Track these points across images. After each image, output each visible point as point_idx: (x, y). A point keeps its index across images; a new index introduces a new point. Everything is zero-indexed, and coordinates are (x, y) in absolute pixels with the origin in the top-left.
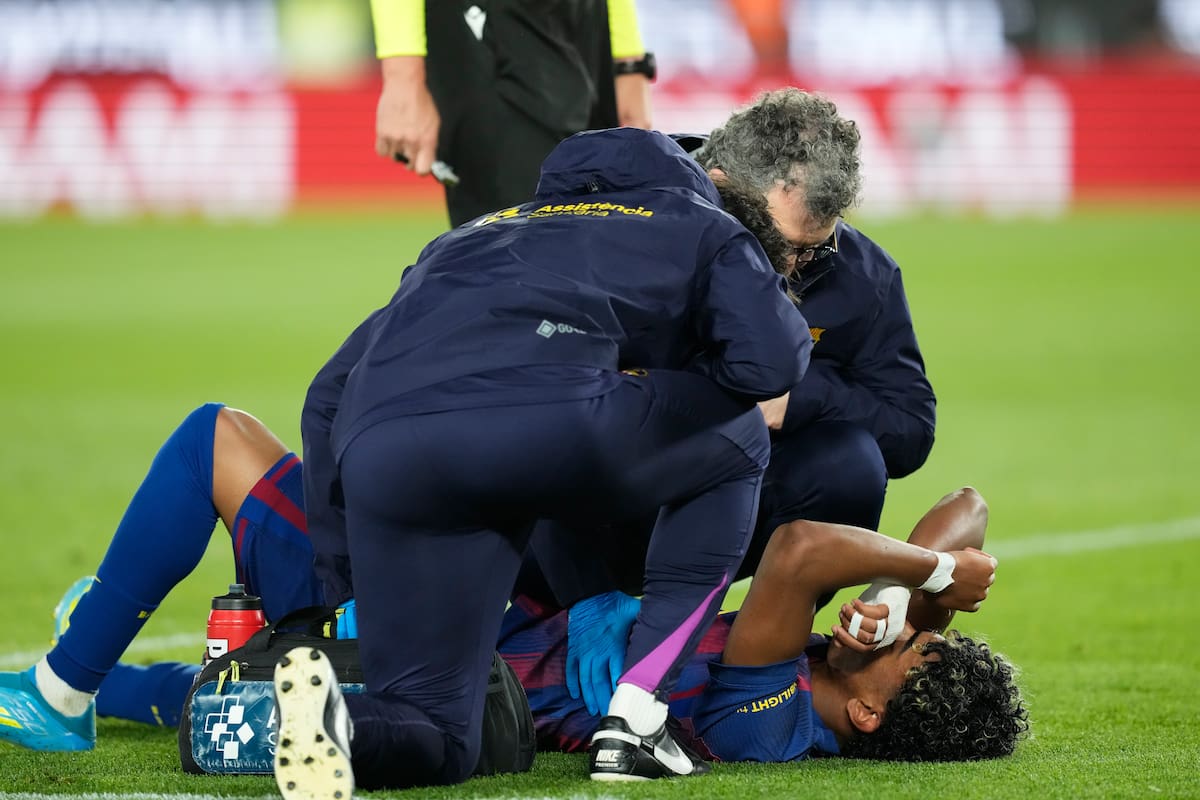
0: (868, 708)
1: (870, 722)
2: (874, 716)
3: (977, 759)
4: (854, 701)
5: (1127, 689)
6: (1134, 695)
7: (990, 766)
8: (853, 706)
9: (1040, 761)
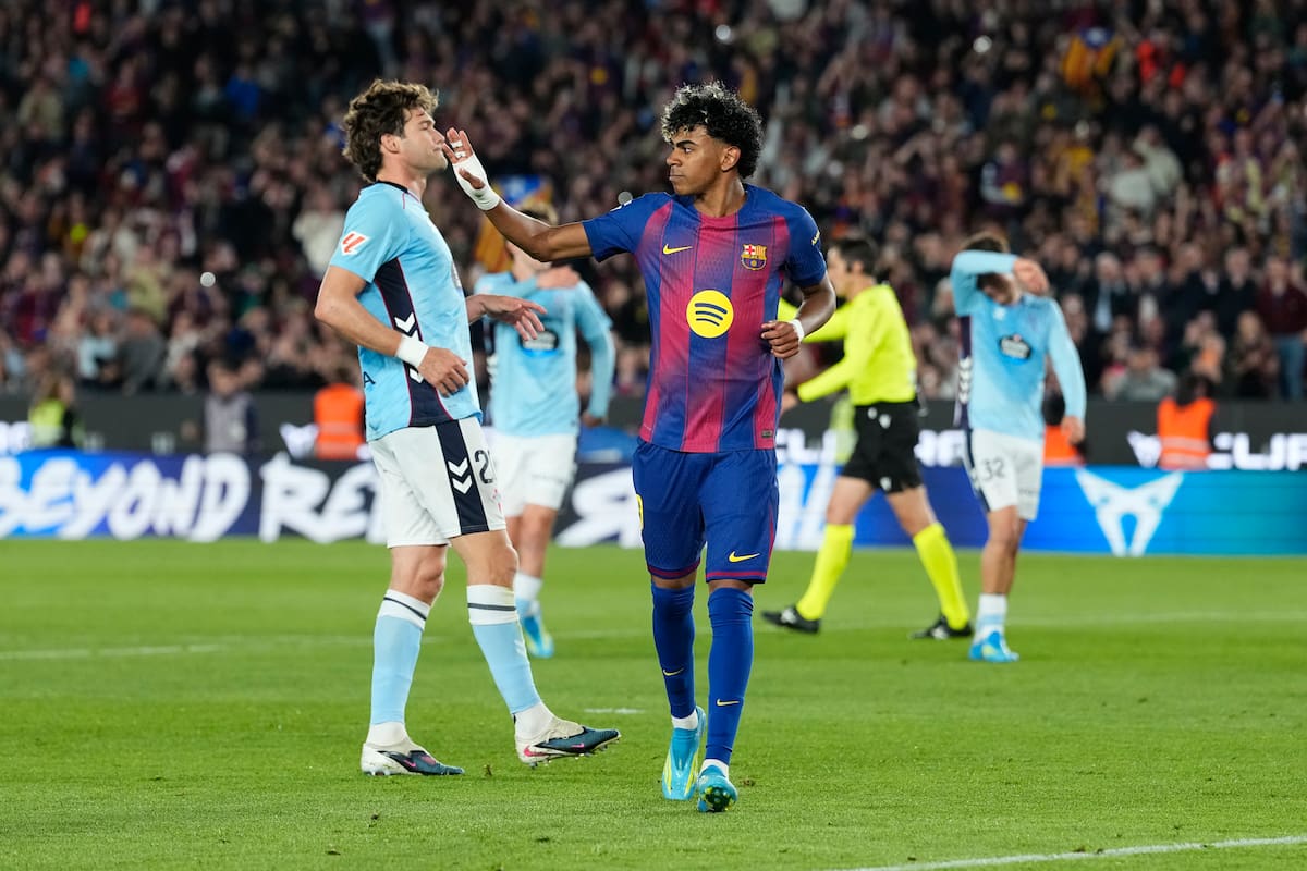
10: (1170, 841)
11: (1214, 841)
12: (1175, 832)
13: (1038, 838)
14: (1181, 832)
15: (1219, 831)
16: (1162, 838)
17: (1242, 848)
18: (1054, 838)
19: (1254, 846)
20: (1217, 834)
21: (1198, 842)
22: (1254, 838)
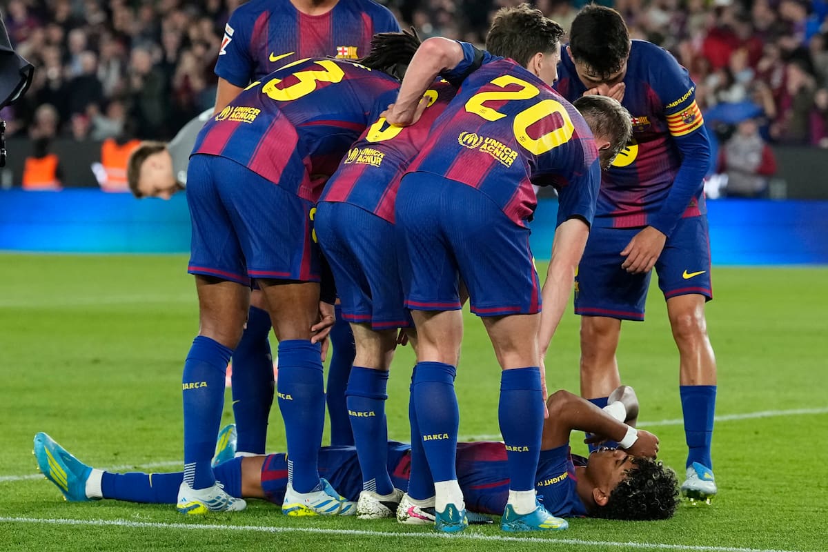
0: (603, 493)
1: (604, 501)
2: (605, 498)
3: (657, 520)
4: (596, 489)
5: (731, 488)
6: (734, 491)
7: (663, 523)
8: (596, 491)
9: (687, 521)
10: (110, 464)
11: (142, 464)
12: (114, 458)
13: (14, 464)
14: (119, 458)
15: (146, 456)
16: (104, 461)
17: (162, 468)
18: (26, 463)
19: (171, 466)
20: (144, 458)
21: (130, 464)
22: (172, 461)
